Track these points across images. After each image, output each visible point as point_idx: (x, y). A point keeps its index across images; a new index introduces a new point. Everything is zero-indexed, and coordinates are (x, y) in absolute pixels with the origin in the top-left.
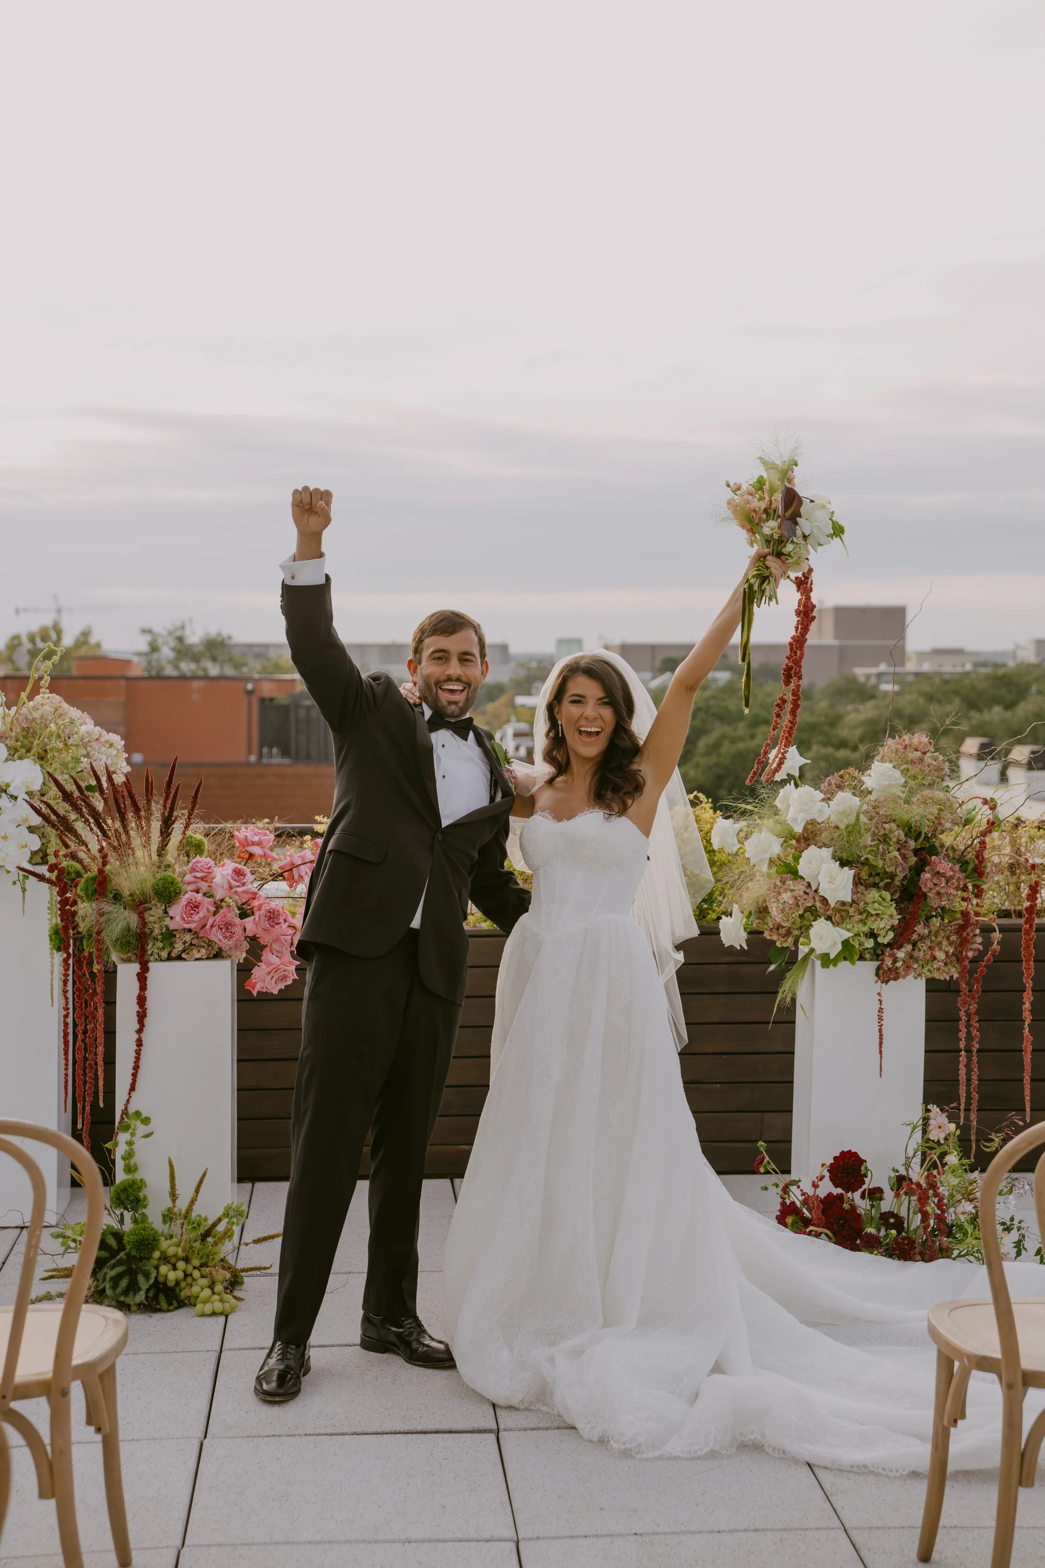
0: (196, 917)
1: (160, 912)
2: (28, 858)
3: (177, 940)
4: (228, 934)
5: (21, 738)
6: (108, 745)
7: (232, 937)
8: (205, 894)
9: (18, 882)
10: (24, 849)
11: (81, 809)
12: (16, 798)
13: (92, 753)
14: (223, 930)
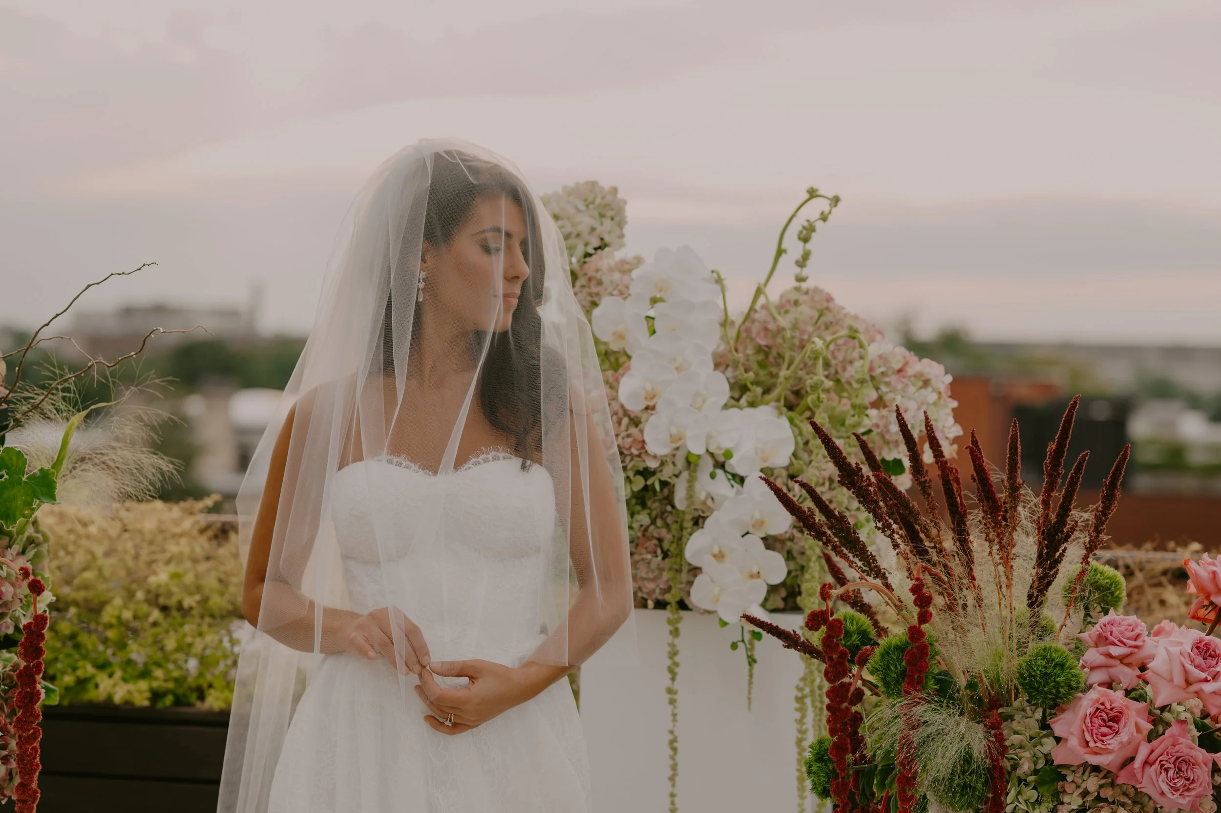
0: (1113, 743)
1: (1033, 726)
2: (761, 599)
3: (1069, 788)
4: (1180, 783)
5: (755, 367)
6: (920, 384)
7: (1188, 790)
8: (1128, 693)
9: (741, 645)
10: (756, 581)
11: (876, 502)
12: (742, 480)
13: (888, 398)
14: (1171, 773)
